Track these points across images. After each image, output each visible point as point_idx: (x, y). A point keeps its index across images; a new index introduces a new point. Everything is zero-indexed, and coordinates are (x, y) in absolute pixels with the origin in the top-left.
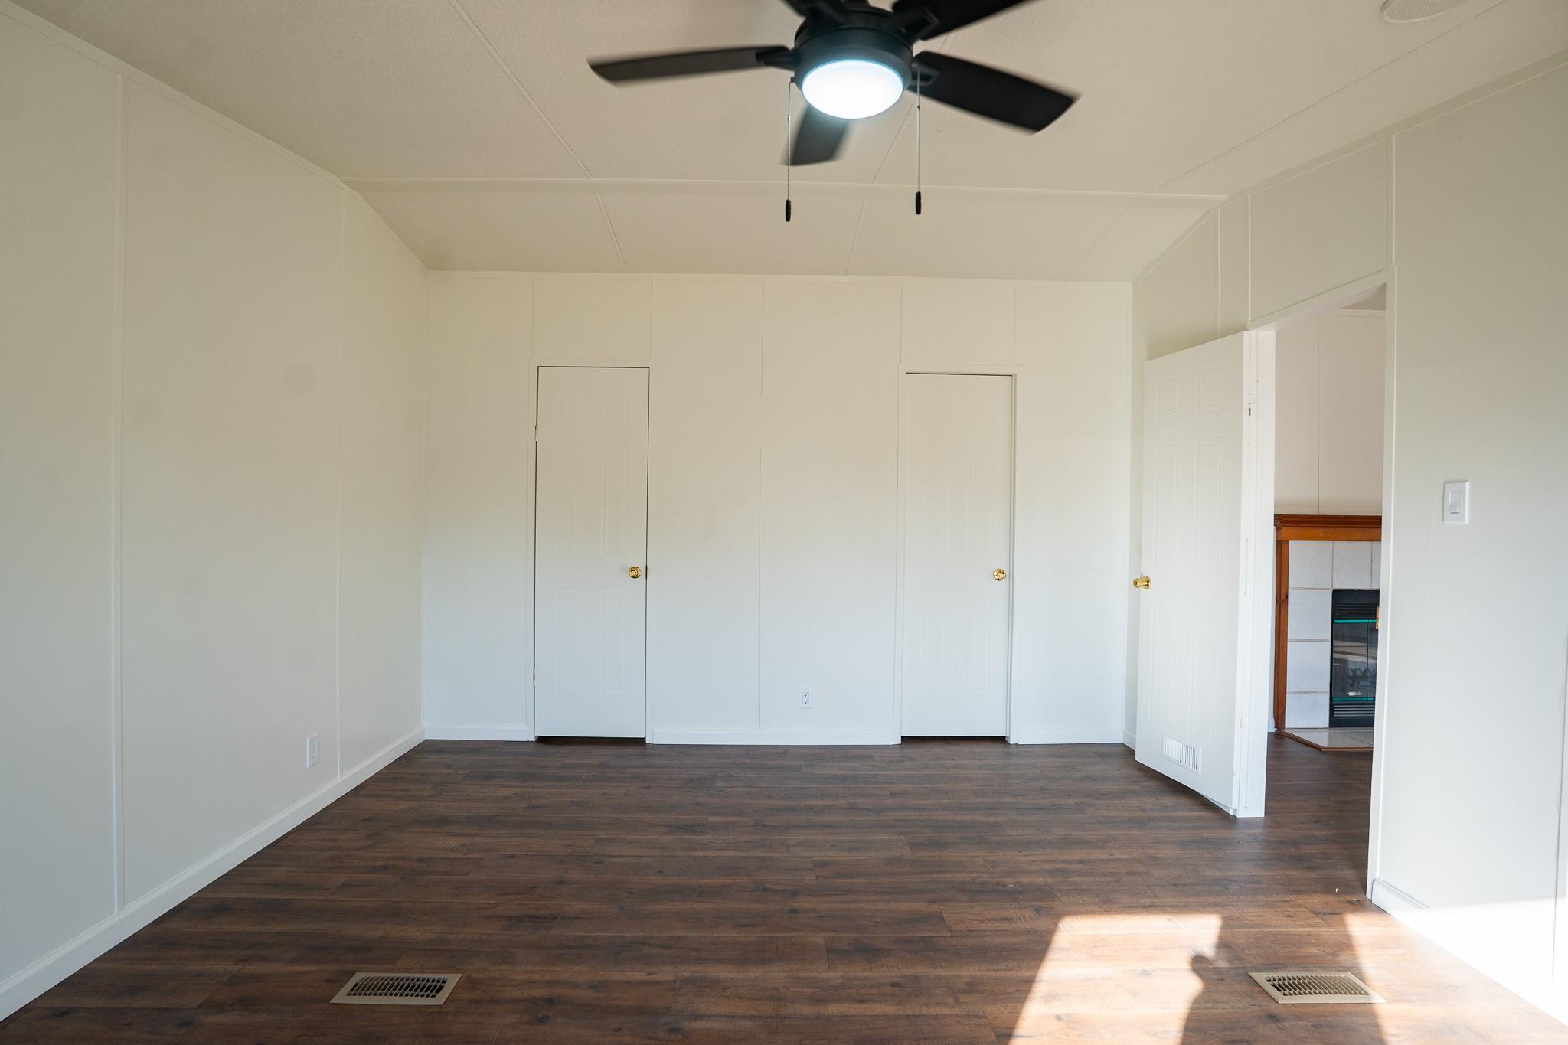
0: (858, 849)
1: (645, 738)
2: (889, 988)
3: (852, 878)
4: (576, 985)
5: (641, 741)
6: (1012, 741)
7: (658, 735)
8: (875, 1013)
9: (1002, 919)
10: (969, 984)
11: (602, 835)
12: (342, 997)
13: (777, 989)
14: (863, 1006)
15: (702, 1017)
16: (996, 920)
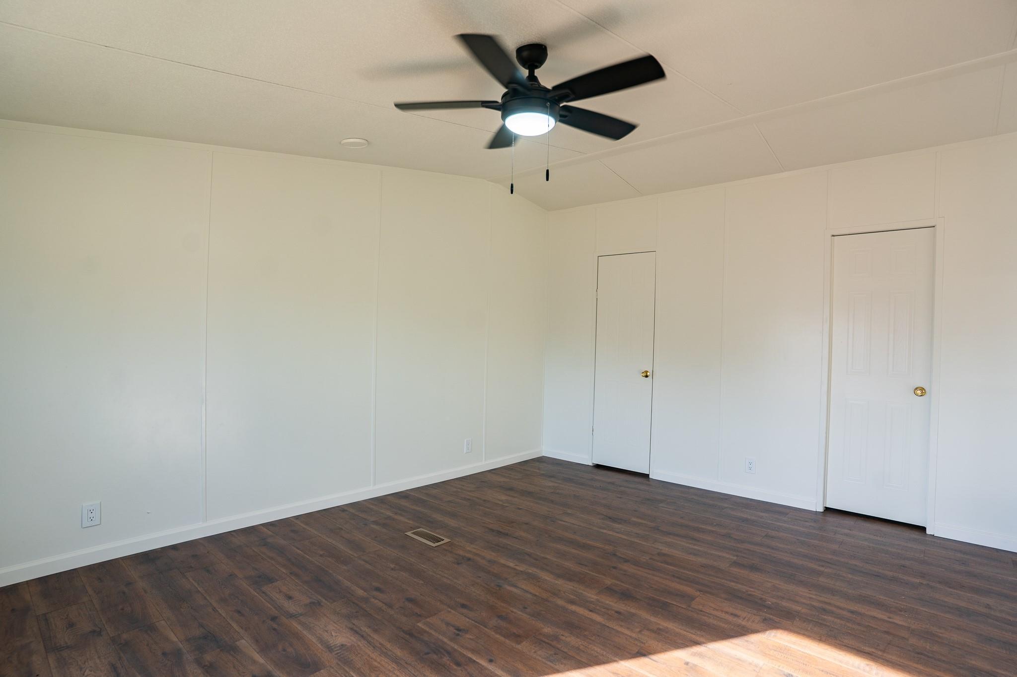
0: (695, 555)
1: (649, 475)
2: (613, 612)
3: (668, 565)
4: (484, 558)
5: (646, 476)
6: (928, 532)
7: (656, 474)
8: (591, 617)
9: (732, 614)
10: (659, 629)
11: (569, 511)
12: (409, 534)
13: (560, 591)
14: (590, 613)
15: (516, 587)
16: (727, 613)
